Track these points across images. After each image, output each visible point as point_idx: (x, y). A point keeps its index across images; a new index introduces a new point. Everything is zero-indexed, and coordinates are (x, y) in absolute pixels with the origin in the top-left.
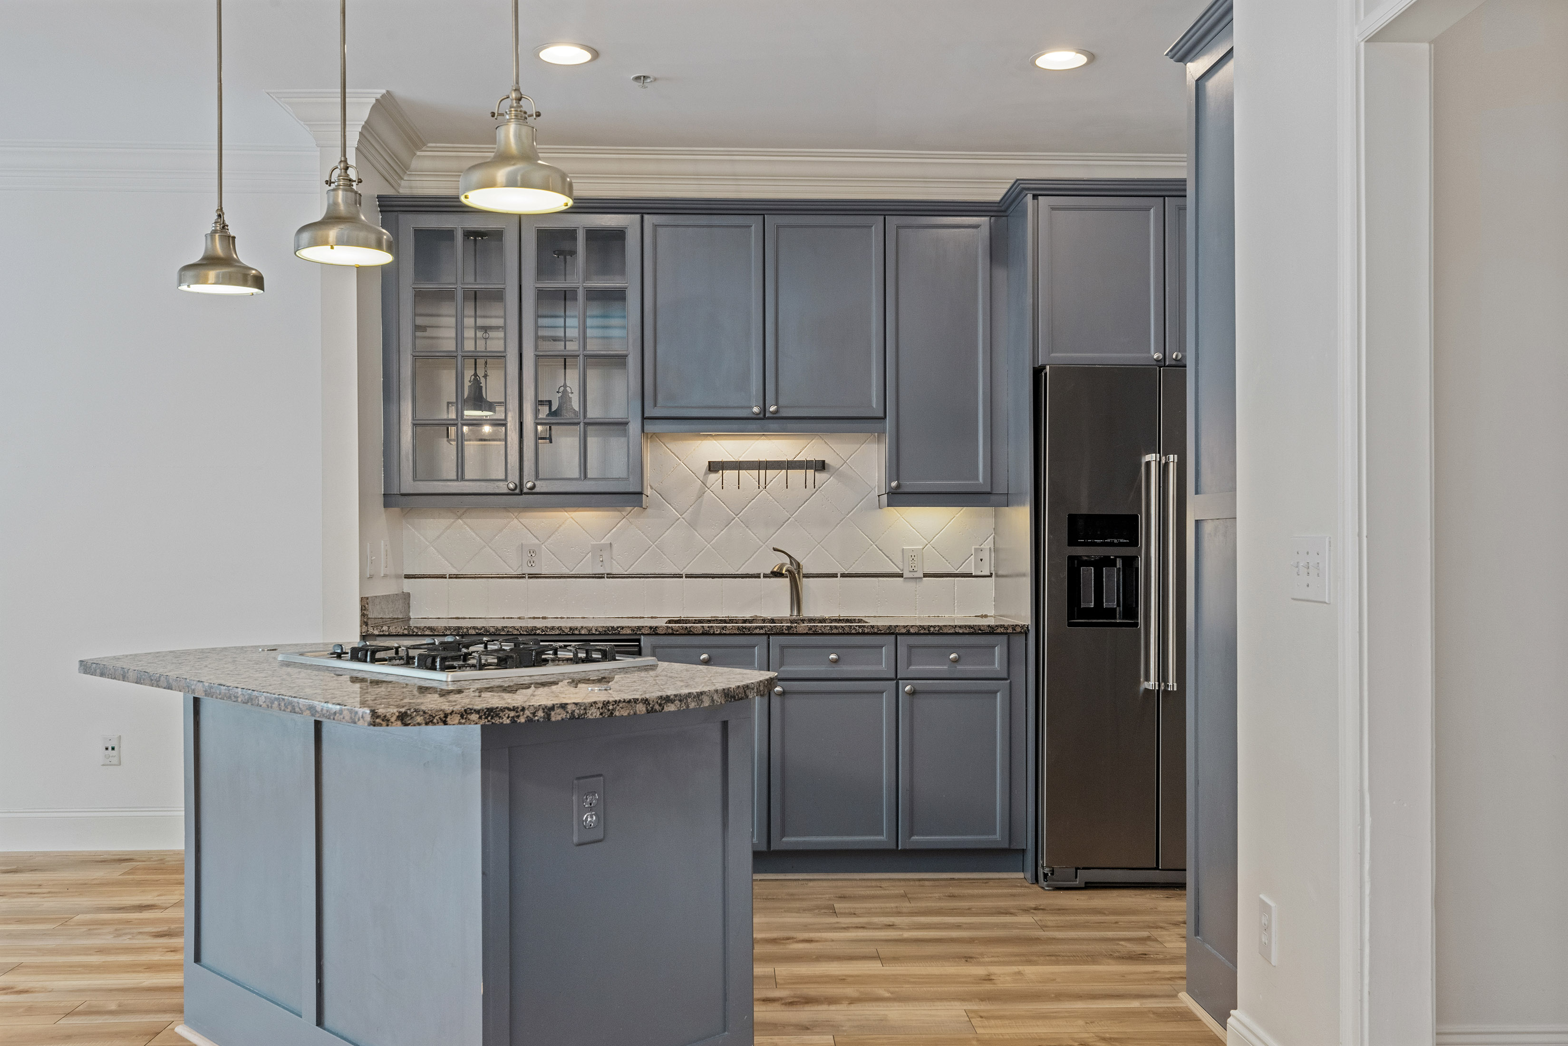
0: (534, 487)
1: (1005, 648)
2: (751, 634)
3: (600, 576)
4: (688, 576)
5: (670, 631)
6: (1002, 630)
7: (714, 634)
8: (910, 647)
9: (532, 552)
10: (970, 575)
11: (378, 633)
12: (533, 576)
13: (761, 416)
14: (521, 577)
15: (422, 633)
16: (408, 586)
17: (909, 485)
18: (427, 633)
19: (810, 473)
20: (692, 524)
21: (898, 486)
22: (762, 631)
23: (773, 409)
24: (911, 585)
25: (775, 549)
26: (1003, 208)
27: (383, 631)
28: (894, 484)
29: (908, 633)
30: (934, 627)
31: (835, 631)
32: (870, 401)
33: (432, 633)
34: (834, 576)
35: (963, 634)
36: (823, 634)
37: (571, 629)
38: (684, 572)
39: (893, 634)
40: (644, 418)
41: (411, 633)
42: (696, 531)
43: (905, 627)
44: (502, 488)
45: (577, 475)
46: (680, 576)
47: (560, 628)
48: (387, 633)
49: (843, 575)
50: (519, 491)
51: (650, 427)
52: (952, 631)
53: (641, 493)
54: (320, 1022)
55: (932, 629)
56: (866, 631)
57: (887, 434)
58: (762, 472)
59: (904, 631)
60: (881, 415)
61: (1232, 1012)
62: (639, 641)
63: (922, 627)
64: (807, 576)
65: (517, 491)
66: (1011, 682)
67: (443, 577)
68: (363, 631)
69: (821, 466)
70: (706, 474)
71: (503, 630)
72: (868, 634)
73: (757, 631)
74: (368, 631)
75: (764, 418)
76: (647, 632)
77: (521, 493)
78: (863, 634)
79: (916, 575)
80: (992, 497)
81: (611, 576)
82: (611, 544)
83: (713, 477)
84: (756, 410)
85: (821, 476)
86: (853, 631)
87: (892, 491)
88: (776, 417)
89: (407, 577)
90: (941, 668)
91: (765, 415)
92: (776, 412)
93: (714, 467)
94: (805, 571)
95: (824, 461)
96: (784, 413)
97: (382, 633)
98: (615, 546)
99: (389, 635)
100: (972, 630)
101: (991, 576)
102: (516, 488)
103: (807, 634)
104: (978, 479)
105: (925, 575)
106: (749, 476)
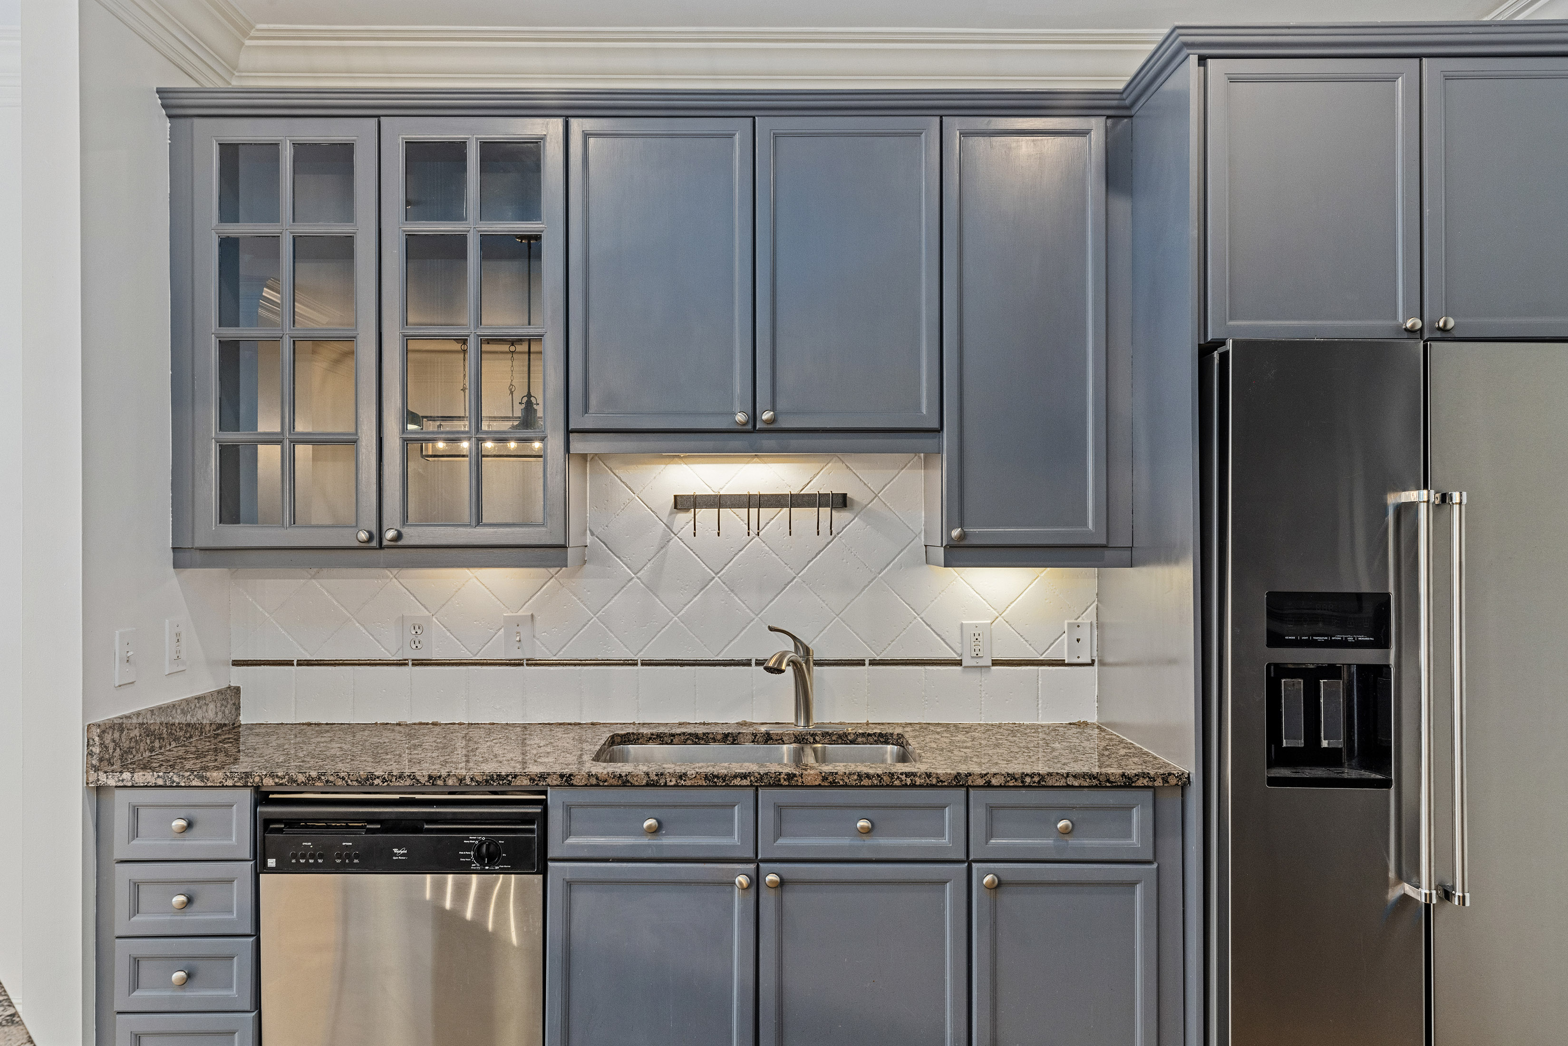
0: (399, 536)
1: (1150, 811)
2: (727, 786)
3: (518, 663)
4: (645, 663)
5: (594, 781)
6: (1145, 782)
7: (666, 786)
8: (991, 809)
9: (418, 628)
10: (1061, 663)
11: (114, 784)
12: (418, 663)
13: (750, 427)
14: (402, 663)
15: (187, 784)
16: (238, 677)
17: (979, 532)
18: (194, 783)
19: (825, 511)
20: (652, 588)
21: (963, 536)
22: (745, 782)
23: (767, 416)
24: (974, 677)
25: (771, 629)
26: (1127, 102)
27: (123, 780)
28: (955, 533)
29: (988, 785)
30: (1032, 776)
31: (866, 782)
32: (918, 403)
33: (203, 784)
34: (860, 663)
35: (1080, 787)
36: (846, 786)
38: (640, 657)
39: (962, 786)
40: (568, 432)
41: (168, 783)
42: (657, 596)
43: (982, 776)
44: (352, 537)
45: (467, 521)
46: (634, 664)
48: (130, 784)
49: (873, 663)
50: (377, 542)
51: (579, 445)
52: (1062, 783)
53: (564, 547)
55: (1028, 780)
56: (918, 781)
57: (945, 455)
58: (754, 511)
59: (981, 782)
60: (936, 425)
62: (545, 793)
63: (1012, 776)
64: (820, 663)
65: (374, 544)
66: (1158, 867)
67: (289, 663)
68: (91, 779)
69: (841, 502)
70: (671, 513)
71: (319, 779)
72: (920, 786)
74: (98, 780)
75: (754, 430)
76: (555, 783)
77: (381, 547)
78: (913, 786)
79: (981, 662)
80: (1108, 553)
81: (532, 663)
82: (532, 616)
83: (684, 518)
84: (740, 417)
85: (840, 517)
86: (897, 783)
87: (952, 543)
88: (772, 429)
89: (236, 663)
90: (1043, 843)
91: (754, 426)
92: (773, 421)
93: (683, 503)
94: (817, 656)
95: (845, 495)
96: (784, 424)
97: (120, 784)
98: (538, 618)
99: (133, 786)
100: (1095, 782)
101: (1092, 664)
102: (371, 538)
103: (819, 786)
104: (1086, 524)
105: (995, 663)
106: (733, 517)
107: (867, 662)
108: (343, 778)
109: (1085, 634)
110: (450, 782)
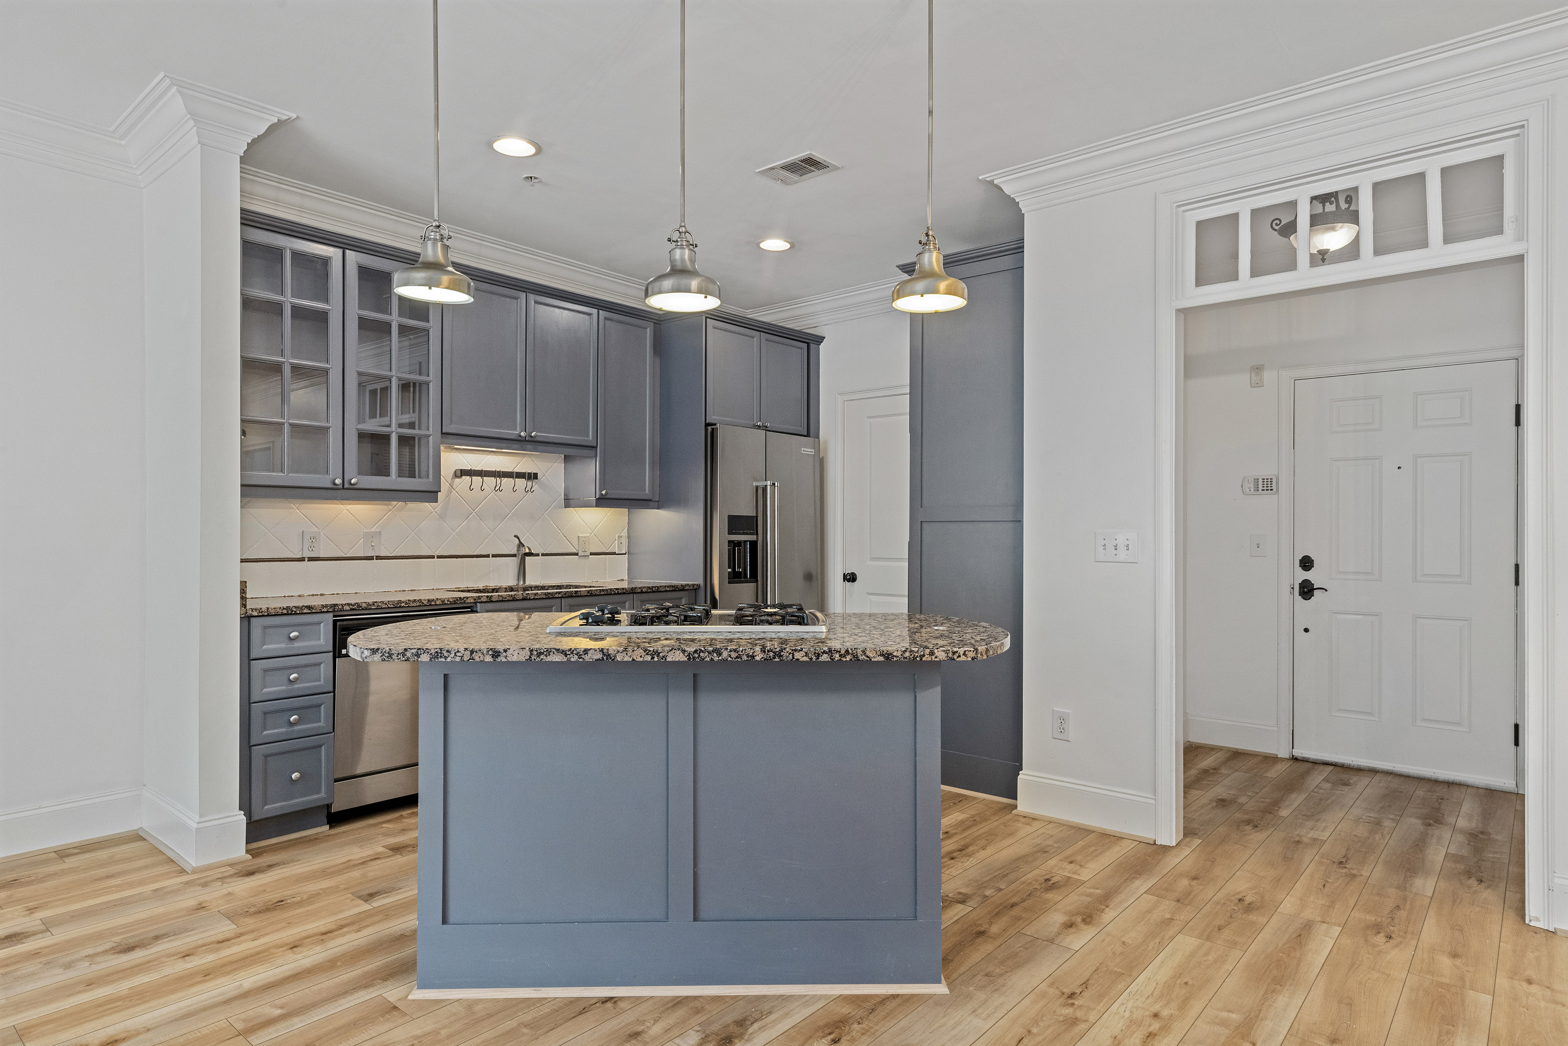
0: (356, 483)
2: (553, 598)
3: (370, 558)
4: (439, 557)
5: (501, 599)
6: (687, 587)
7: (530, 599)
9: (313, 538)
10: (614, 554)
11: (257, 615)
12: (311, 559)
13: (524, 439)
14: (302, 559)
15: (301, 612)
17: (610, 493)
18: (305, 611)
19: (524, 481)
20: (442, 517)
21: (606, 494)
22: (560, 596)
23: (532, 434)
24: (583, 560)
25: (515, 536)
26: (661, 319)
27: (262, 612)
28: (604, 492)
29: (642, 592)
30: (655, 587)
31: (602, 593)
32: (589, 434)
33: (310, 611)
34: (537, 555)
35: (670, 591)
36: (596, 595)
37: (429, 601)
38: (435, 554)
39: (632, 593)
40: (442, 434)
41: (289, 612)
42: (445, 522)
43: (640, 588)
46: (433, 557)
47: (420, 601)
48: (266, 614)
49: (543, 555)
50: (342, 486)
55: (654, 589)
56: (620, 591)
57: (598, 459)
59: (639, 591)
60: (593, 444)
65: (340, 486)
68: (242, 613)
69: (532, 477)
70: (452, 479)
72: (620, 594)
73: (557, 596)
74: (247, 613)
76: (485, 600)
78: (618, 594)
79: (586, 554)
80: (651, 503)
81: (379, 558)
82: (380, 532)
83: (458, 481)
84: (520, 434)
86: (613, 592)
87: (602, 497)
91: (526, 438)
92: (534, 437)
93: (458, 473)
95: (536, 474)
96: (538, 438)
97: (260, 614)
98: (383, 533)
99: (268, 615)
101: (625, 554)
103: (586, 596)
104: (645, 491)
105: (592, 554)
106: (490, 481)
107: (540, 555)
108: (386, 604)
109: (624, 540)
110: (438, 603)
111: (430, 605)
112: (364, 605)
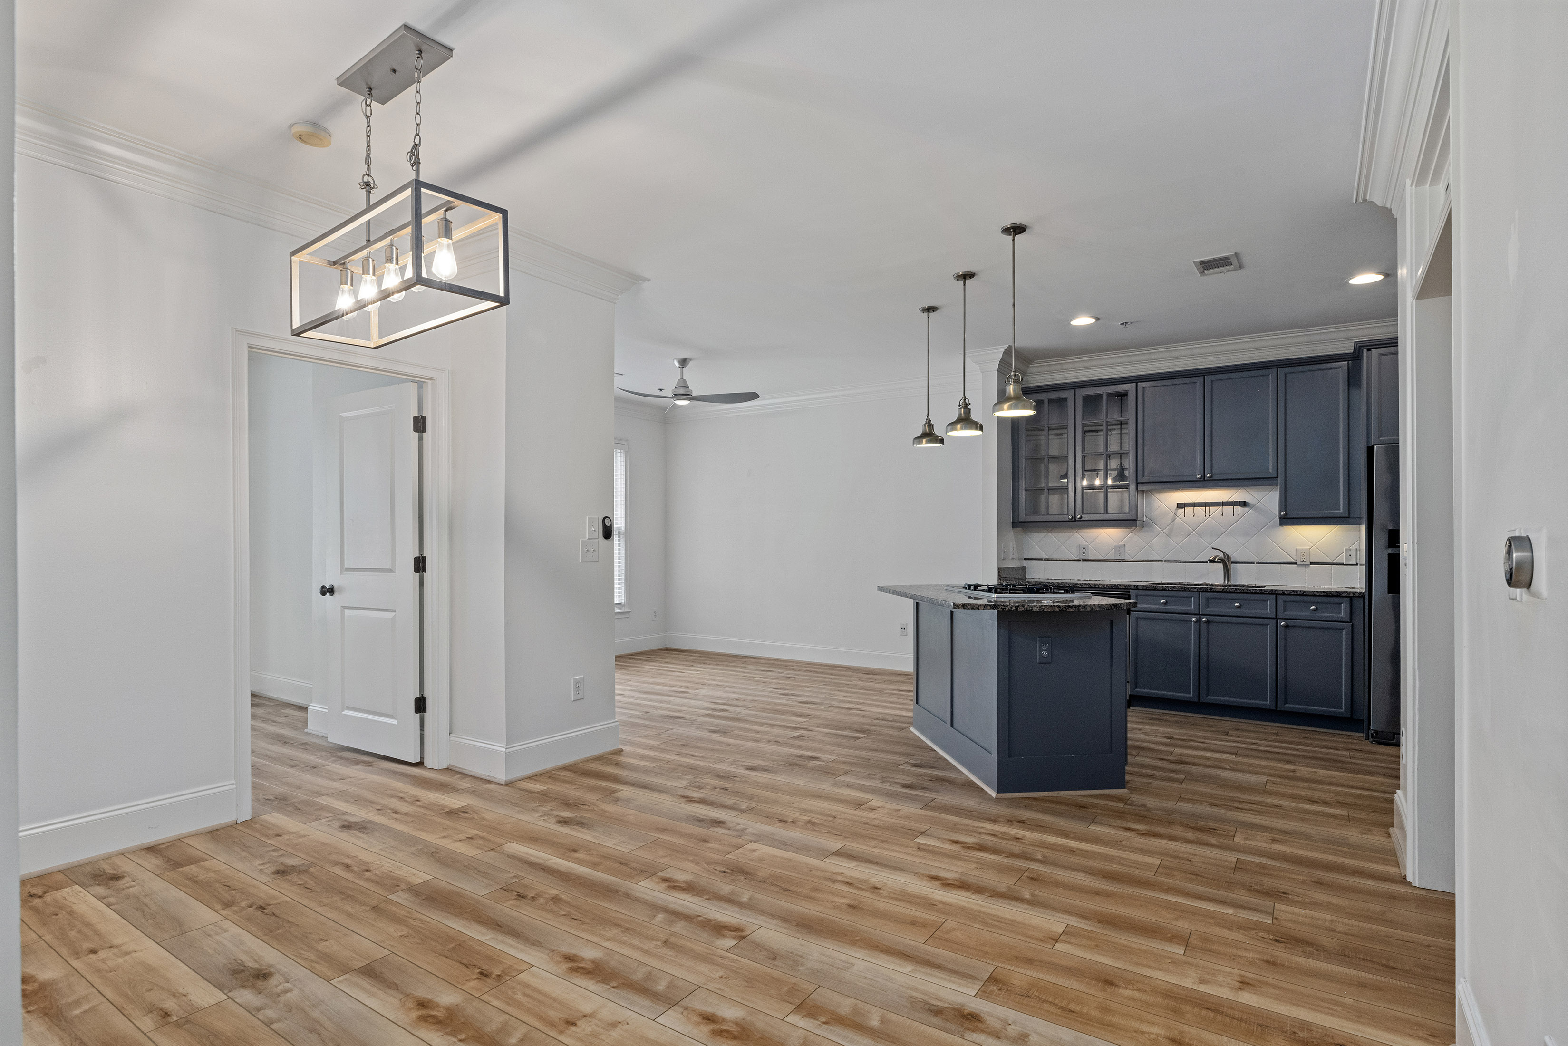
0: (1081, 517)
1: (1348, 605)
2: (1189, 591)
3: (1119, 561)
4: (1166, 561)
5: (1144, 588)
6: (1346, 595)
7: (1169, 590)
8: (1285, 602)
9: (1084, 548)
10: (1343, 564)
12: (1084, 560)
13: (1202, 479)
14: (1079, 560)
16: (1025, 563)
17: (1292, 514)
19: (1236, 508)
20: (1169, 535)
21: (1286, 514)
22: (1195, 590)
23: (1208, 475)
24: (1303, 569)
25: (1213, 548)
26: (1353, 357)
28: (1282, 513)
29: (1284, 594)
30: (1300, 591)
31: (1238, 591)
32: (1268, 468)
34: (1253, 563)
35: (1320, 596)
36: (1231, 592)
37: (1094, 585)
38: (1164, 559)
39: (1274, 594)
40: (1137, 483)
42: (1171, 538)
43: (1281, 590)
44: (1065, 518)
45: (1103, 512)
46: (1162, 562)
47: (1089, 584)
49: (1258, 563)
50: (1074, 519)
51: (1140, 488)
52: (1312, 594)
53: (1136, 520)
54: (952, 726)
55: (1298, 592)
57: (1279, 487)
58: (1208, 508)
59: (1281, 593)
60: (1275, 475)
61: (1397, 791)
62: (1129, 592)
63: (1293, 591)
64: (1238, 563)
65: (1073, 520)
66: (1352, 624)
67: (1042, 559)
69: (1244, 504)
70: (1176, 509)
72: (1258, 593)
73: (1193, 590)
75: (1204, 480)
76: (1133, 588)
77: (1075, 521)
78: (1255, 593)
79: (1305, 563)
80: (1350, 520)
81: (1124, 561)
82: (1124, 544)
83: (1181, 511)
84: (1198, 476)
85: (1246, 509)
86: (1249, 592)
87: (1282, 517)
88: (1211, 479)
89: (1025, 559)
90: (1306, 614)
91: (1204, 479)
92: (1211, 477)
93: (1181, 506)
94: (1233, 560)
95: (1245, 502)
96: (1215, 477)
98: (1126, 546)
100: (1325, 594)
101: (1357, 564)
102: (1072, 518)
103: (1221, 592)
104: (1339, 510)
105: (1311, 564)
106: (1200, 510)
107: (1255, 562)
109: (1353, 553)
111: (1095, 587)
112: (1057, 584)
